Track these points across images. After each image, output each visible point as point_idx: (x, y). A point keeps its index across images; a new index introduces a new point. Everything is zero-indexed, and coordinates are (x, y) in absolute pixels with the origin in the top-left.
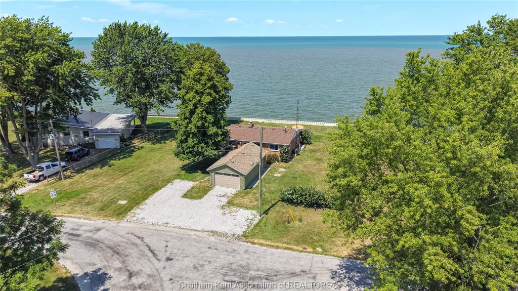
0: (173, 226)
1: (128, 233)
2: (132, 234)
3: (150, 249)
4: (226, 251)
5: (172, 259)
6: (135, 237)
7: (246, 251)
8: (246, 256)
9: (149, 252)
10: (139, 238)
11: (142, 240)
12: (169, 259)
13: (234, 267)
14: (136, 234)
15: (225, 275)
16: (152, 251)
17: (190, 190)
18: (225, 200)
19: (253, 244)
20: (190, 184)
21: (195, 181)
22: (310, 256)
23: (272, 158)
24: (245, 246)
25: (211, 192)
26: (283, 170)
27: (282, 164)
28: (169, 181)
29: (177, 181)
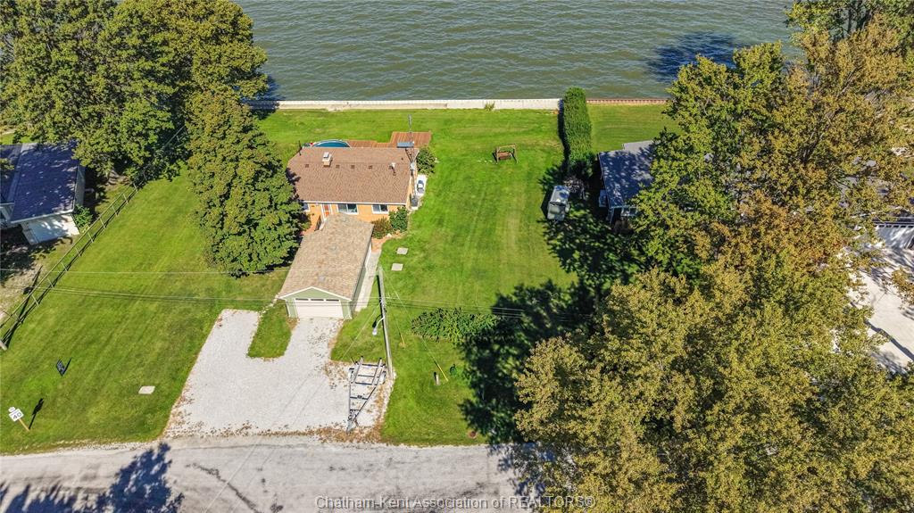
3: (239, 495)
5: (280, 507)
6: (204, 473)
7: (390, 462)
8: (392, 473)
9: (240, 501)
10: (210, 472)
11: (219, 477)
12: (276, 508)
14: (202, 464)
16: (244, 499)
17: (257, 335)
18: (325, 350)
19: (397, 443)
20: (252, 319)
21: (259, 309)
22: (483, 449)
23: (379, 229)
24: (383, 451)
25: (294, 333)
26: (402, 251)
27: (399, 235)
28: (213, 317)
29: (226, 314)
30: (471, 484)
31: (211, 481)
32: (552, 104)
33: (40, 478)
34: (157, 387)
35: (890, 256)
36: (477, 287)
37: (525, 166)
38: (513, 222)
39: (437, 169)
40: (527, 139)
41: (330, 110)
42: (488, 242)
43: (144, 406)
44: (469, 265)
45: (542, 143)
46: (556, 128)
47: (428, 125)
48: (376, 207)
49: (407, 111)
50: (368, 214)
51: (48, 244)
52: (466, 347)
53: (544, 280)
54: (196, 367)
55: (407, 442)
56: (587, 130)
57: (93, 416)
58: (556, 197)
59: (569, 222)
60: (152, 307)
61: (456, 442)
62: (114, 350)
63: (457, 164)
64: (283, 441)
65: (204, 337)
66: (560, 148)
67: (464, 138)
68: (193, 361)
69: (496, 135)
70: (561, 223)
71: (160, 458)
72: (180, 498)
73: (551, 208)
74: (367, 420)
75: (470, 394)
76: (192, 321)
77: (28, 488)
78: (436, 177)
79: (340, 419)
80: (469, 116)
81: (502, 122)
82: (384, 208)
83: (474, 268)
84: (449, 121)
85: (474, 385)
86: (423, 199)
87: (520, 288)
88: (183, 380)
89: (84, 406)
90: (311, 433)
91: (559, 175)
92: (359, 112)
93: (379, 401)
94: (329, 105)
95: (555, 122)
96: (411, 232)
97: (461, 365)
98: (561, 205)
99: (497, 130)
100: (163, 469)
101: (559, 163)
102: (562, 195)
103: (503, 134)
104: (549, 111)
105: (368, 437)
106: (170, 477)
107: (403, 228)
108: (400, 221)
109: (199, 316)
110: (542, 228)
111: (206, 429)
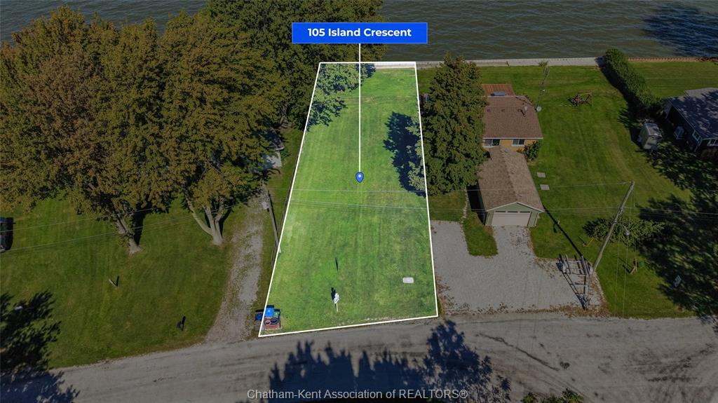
0: (513, 309)
1: (477, 336)
2: (481, 334)
3: (528, 355)
4: (610, 336)
5: (567, 365)
6: (493, 341)
9: (533, 360)
10: (497, 339)
11: (506, 343)
12: (566, 365)
13: (639, 358)
14: (487, 334)
15: (642, 372)
16: (535, 359)
17: (468, 238)
18: (528, 250)
19: (626, 316)
20: (456, 227)
21: (458, 220)
22: (695, 320)
25: (495, 237)
27: (532, 162)
28: (425, 226)
34: (415, 278)
37: (600, 109)
38: (616, 151)
43: (414, 292)
45: (603, 91)
46: (607, 80)
48: (515, 142)
50: (510, 146)
51: (264, 174)
57: (380, 299)
59: (661, 151)
62: (365, 252)
64: (538, 317)
65: (428, 241)
66: (620, 95)
68: (430, 259)
70: (655, 152)
71: (453, 331)
72: (487, 359)
74: (594, 301)
76: (411, 229)
77: (365, 353)
79: (574, 300)
82: (522, 142)
88: (432, 272)
89: (368, 293)
90: (555, 310)
91: (631, 116)
95: (602, 74)
96: (540, 160)
100: (460, 338)
101: (625, 107)
103: (567, 85)
104: (591, 67)
105: (601, 313)
107: (536, 157)
108: (536, 151)
110: (643, 157)
111: (474, 308)
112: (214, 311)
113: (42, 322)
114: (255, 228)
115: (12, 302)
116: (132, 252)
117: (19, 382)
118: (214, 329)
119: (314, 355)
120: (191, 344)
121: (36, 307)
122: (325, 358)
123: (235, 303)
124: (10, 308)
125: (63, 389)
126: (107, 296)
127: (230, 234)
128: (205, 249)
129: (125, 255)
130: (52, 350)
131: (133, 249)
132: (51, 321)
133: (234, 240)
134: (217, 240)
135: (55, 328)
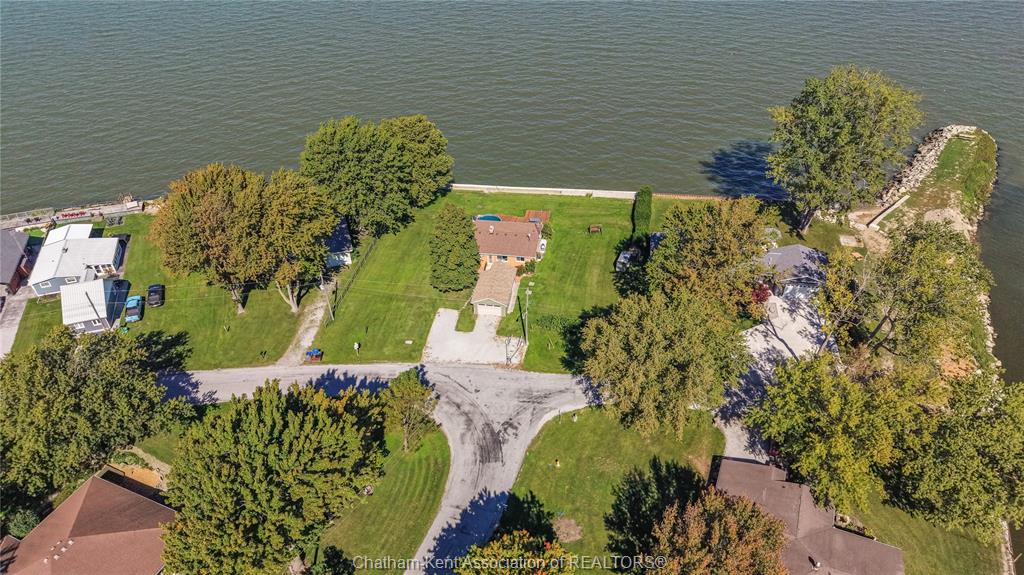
0: (464, 362)
1: (435, 373)
2: (438, 373)
3: (460, 385)
4: (513, 379)
5: (479, 391)
6: (443, 377)
7: (526, 378)
8: (527, 382)
9: (461, 388)
10: (445, 376)
11: (450, 378)
12: (477, 391)
13: (522, 391)
14: (441, 373)
15: (518, 397)
17: (459, 321)
18: (494, 331)
19: (529, 370)
20: (455, 314)
21: (458, 309)
22: (570, 376)
23: (520, 271)
24: (524, 374)
25: (477, 321)
26: (531, 284)
27: (530, 275)
28: (435, 311)
29: (441, 310)
30: (563, 389)
31: (447, 380)
32: (630, 195)
33: (370, 374)
34: (414, 341)
35: (806, 303)
36: (572, 306)
37: (607, 237)
38: (596, 271)
39: (553, 236)
40: (611, 220)
41: (486, 192)
42: (579, 282)
43: (409, 349)
44: (569, 293)
45: (620, 223)
46: (630, 213)
47: (548, 207)
48: (518, 258)
49: (535, 195)
50: (514, 262)
51: (337, 268)
52: (564, 334)
53: (609, 304)
54: (430, 334)
55: (534, 371)
56: (648, 217)
57: (387, 351)
58: (622, 259)
59: (629, 273)
60: (403, 304)
61: (557, 373)
62: (388, 324)
63: (566, 233)
64: (477, 367)
65: (432, 320)
66: (630, 227)
67: (572, 216)
68: (428, 331)
69: (592, 216)
70: (624, 273)
71: (422, 370)
72: (434, 385)
73: (618, 265)
74: (515, 361)
75: (565, 355)
76: (424, 312)
77: (366, 378)
78: (552, 242)
79: (503, 360)
80: (575, 201)
81: (597, 207)
82: (523, 259)
83: (571, 296)
84: (562, 204)
85: (566, 351)
86: (544, 255)
87: (595, 308)
88: (426, 339)
89: (381, 348)
90: (489, 364)
91: (626, 245)
92: (504, 194)
93: (521, 354)
94: (485, 188)
95: (631, 208)
96: (537, 273)
97: (561, 342)
98: (623, 263)
99: (593, 212)
100: (424, 374)
101: (628, 237)
102: (625, 258)
103: (597, 215)
104: (627, 200)
105: (516, 368)
106: (427, 376)
107: (533, 271)
108: (531, 267)
109: (427, 310)
110: (612, 277)
111: (440, 360)
112: (284, 349)
113: (182, 347)
114: (322, 304)
115: (165, 335)
116: (240, 312)
117: (169, 375)
118: (282, 359)
119: (336, 376)
120: (268, 365)
121: (179, 339)
122: (342, 378)
123: (298, 346)
124: (163, 338)
125: (194, 380)
126: (221, 337)
127: (304, 307)
128: (286, 314)
129: (235, 314)
130: (188, 362)
131: (241, 311)
132: (187, 347)
133: (306, 310)
134: (294, 309)
135: (190, 350)
